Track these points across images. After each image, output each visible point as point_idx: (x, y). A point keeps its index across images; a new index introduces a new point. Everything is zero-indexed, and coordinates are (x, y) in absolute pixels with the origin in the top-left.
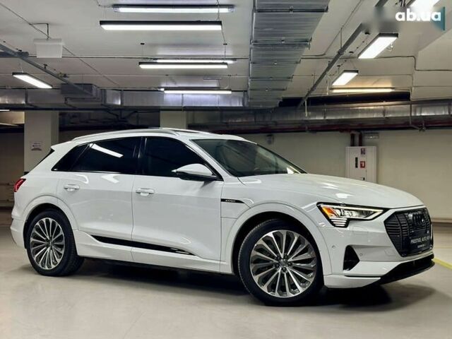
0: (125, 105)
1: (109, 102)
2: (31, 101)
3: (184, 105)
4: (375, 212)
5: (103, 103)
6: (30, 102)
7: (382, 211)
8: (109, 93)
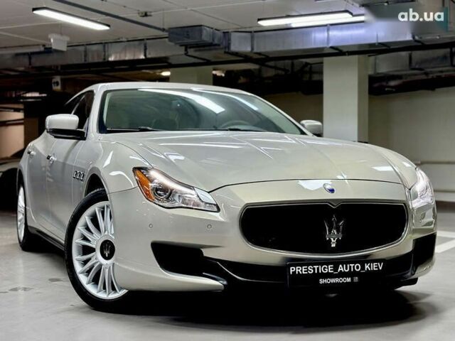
0: (256, 50)
1: (234, 48)
2: (150, 54)
3: (330, 45)
5: (227, 50)
6: (149, 56)
8: (234, 37)
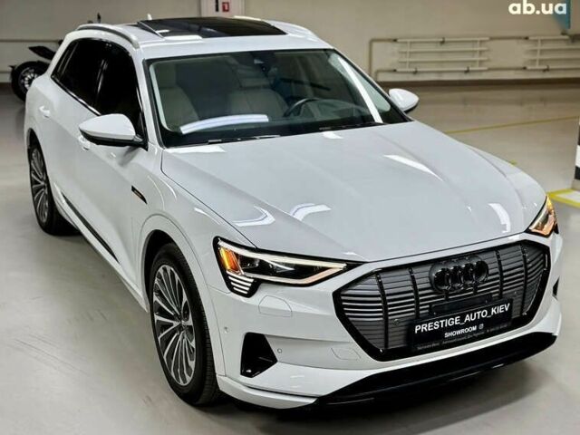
4: (324, 269)
7: (343, 265)
